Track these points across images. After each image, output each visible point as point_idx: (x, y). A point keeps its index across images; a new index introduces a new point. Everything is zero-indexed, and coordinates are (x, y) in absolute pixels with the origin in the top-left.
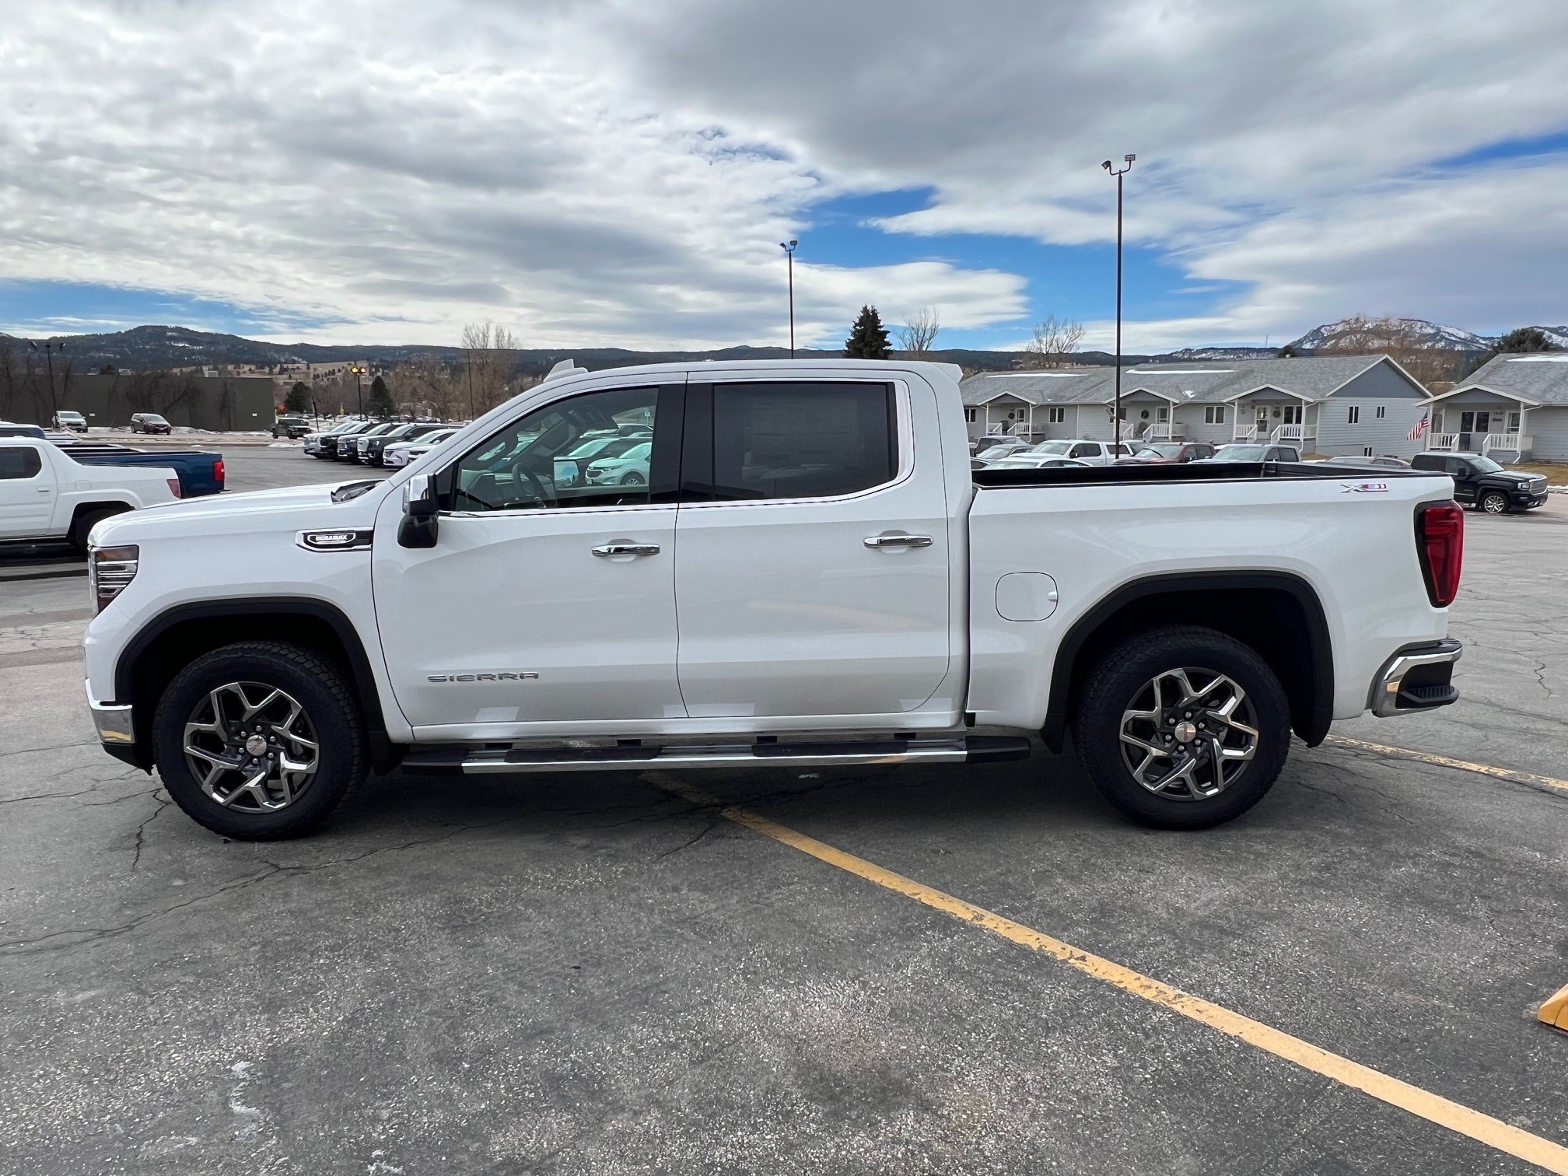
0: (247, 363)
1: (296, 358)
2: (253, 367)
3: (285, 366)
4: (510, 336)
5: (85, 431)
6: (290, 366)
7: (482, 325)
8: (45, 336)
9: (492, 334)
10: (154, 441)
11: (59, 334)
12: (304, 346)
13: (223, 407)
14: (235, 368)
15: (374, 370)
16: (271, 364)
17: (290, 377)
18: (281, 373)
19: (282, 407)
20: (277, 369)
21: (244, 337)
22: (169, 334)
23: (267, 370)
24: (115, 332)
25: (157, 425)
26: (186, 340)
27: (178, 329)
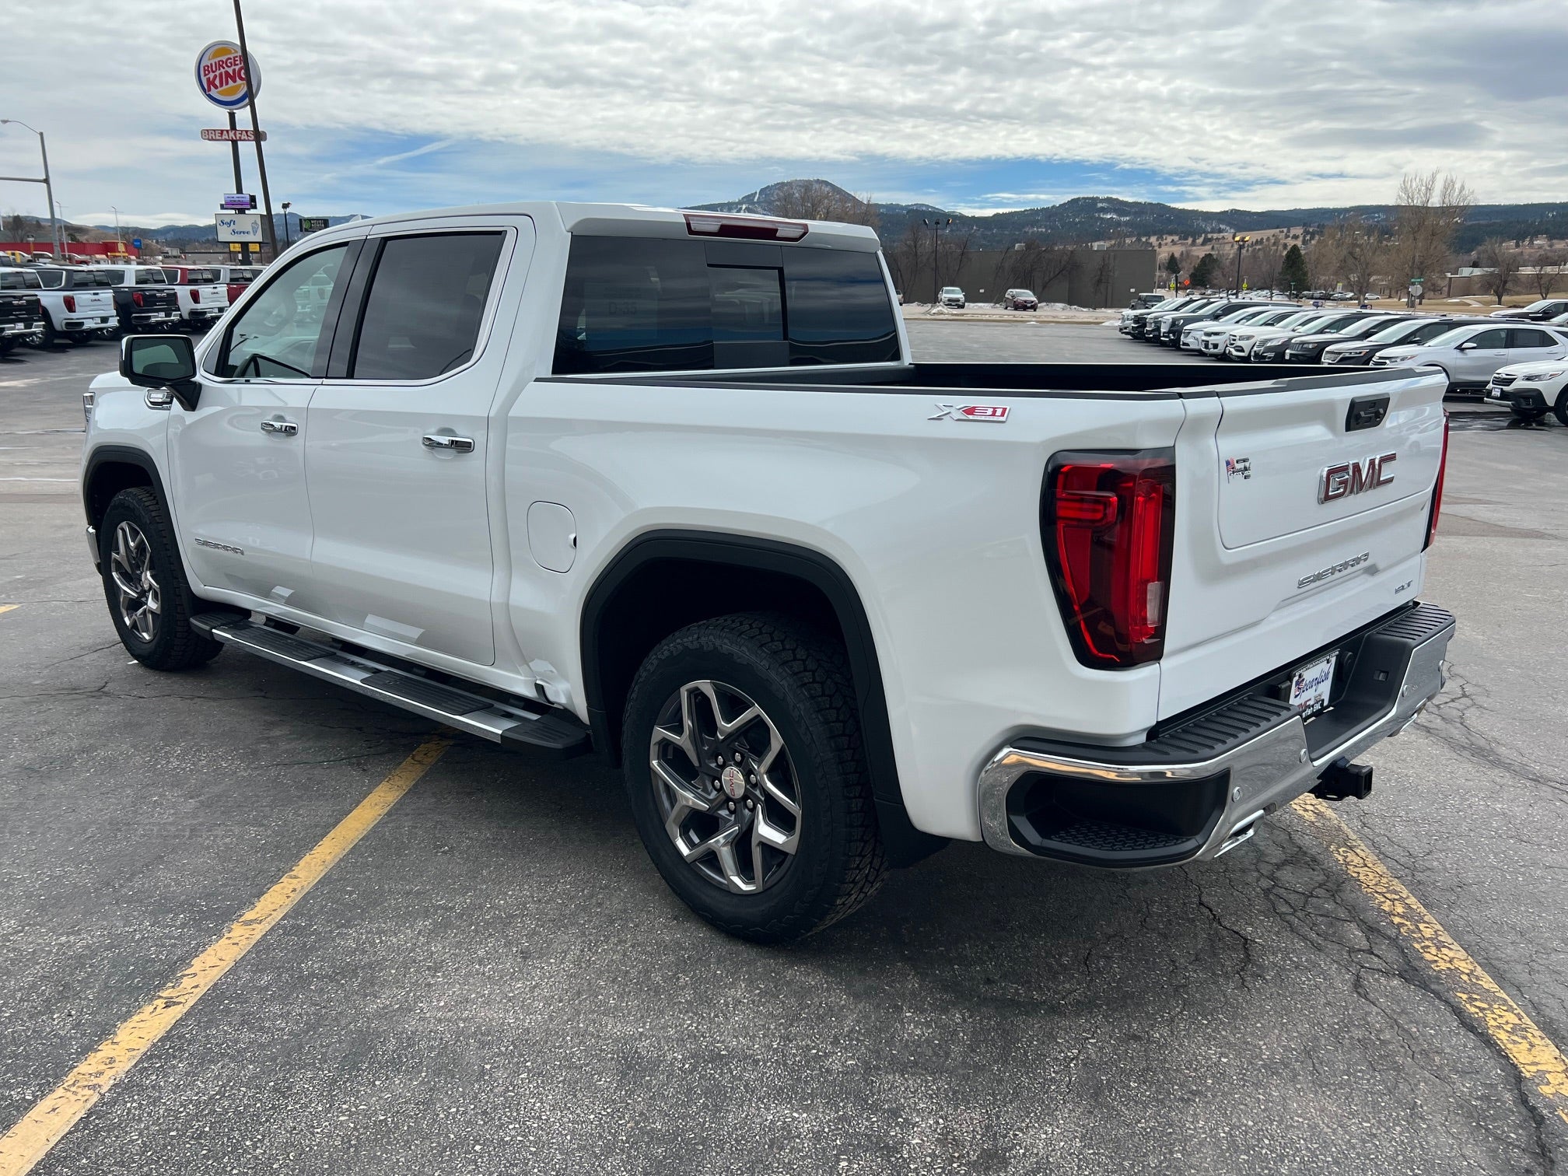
0: (1171, 233)
1: (1222, 227)
2: (1176, 238)
3: (1209, 236)
4: (1462, 188)
5: (962, 307)
6: (1215, 236)
7: (1426, 176)
8: (989, 212)
9: (1439, 186)
10: (1011, 318)
11: (1001, 211)
12: (1235, 212)
13: (1099, 281)
14: (1157, 240)
15: (1308, 237)
16: (1195, 234)
17: (1213, 248)
18: (1204, 244)
19: (1187, 282)
20: (1200, 241)
21: (1173, 205)
22: (1100, 205)
23: (1190, 240)
24: (1050, 206)
25: (1025, 302)
26: (1115, 211)
27: (1109, 200)
